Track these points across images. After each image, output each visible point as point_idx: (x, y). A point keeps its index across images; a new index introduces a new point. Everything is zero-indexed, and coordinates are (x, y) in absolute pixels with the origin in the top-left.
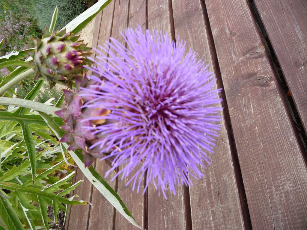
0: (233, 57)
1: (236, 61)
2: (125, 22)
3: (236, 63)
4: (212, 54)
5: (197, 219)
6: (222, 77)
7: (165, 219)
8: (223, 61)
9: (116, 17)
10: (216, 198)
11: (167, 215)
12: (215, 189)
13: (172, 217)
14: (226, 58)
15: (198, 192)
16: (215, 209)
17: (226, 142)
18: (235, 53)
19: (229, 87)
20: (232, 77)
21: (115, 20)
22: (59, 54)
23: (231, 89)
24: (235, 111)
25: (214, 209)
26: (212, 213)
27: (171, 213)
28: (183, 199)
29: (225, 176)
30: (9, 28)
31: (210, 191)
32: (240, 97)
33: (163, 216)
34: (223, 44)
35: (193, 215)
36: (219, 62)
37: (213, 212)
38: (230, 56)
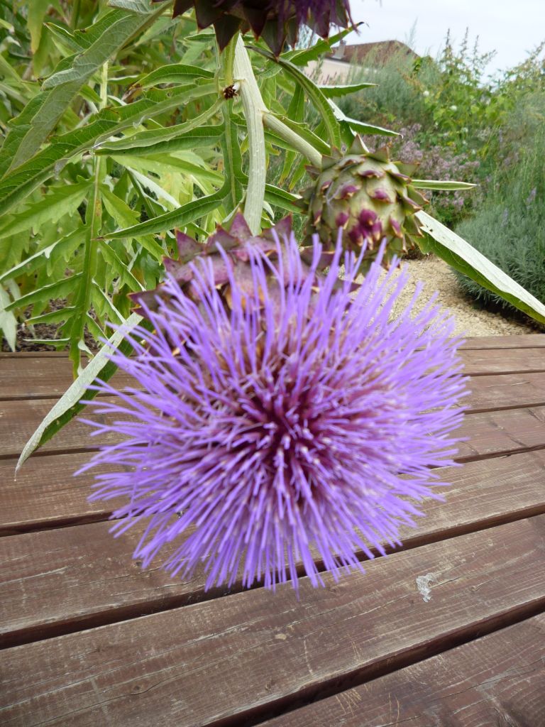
0: (493, 679)
1: (484, 688)
2: (516, 400)
3: (479, 689)
4: (487, 621)
5: (67, 649)
6: (433, 657)
7: (60, 571)
8: (476, 652)
9: (522, 379)
10: (123, 689)
11: (69, 573)
12: (146, 682)
13: (66, 585)
14: (487, 659)
15: (132, 641)
16: (95, 693)
17: (269, 692)
18: (505, 680)
19: (411, 679)
20: (439, 684)
21: (514, 378)
22: (366, 197)
23: (409, 686)
24: (352, 705)
25: (95, 687)
26: (83, 685)
27: (74, 582)
28: (111, 607)
29: (181, 704)
30: (440, 166)
31: (137, 670)
32: (393, 714)
33: (67, 564)
34: (522, 647)
35: (75, 637)
36: (472, 642)
37: (87, 687)
38: (493, 669)
